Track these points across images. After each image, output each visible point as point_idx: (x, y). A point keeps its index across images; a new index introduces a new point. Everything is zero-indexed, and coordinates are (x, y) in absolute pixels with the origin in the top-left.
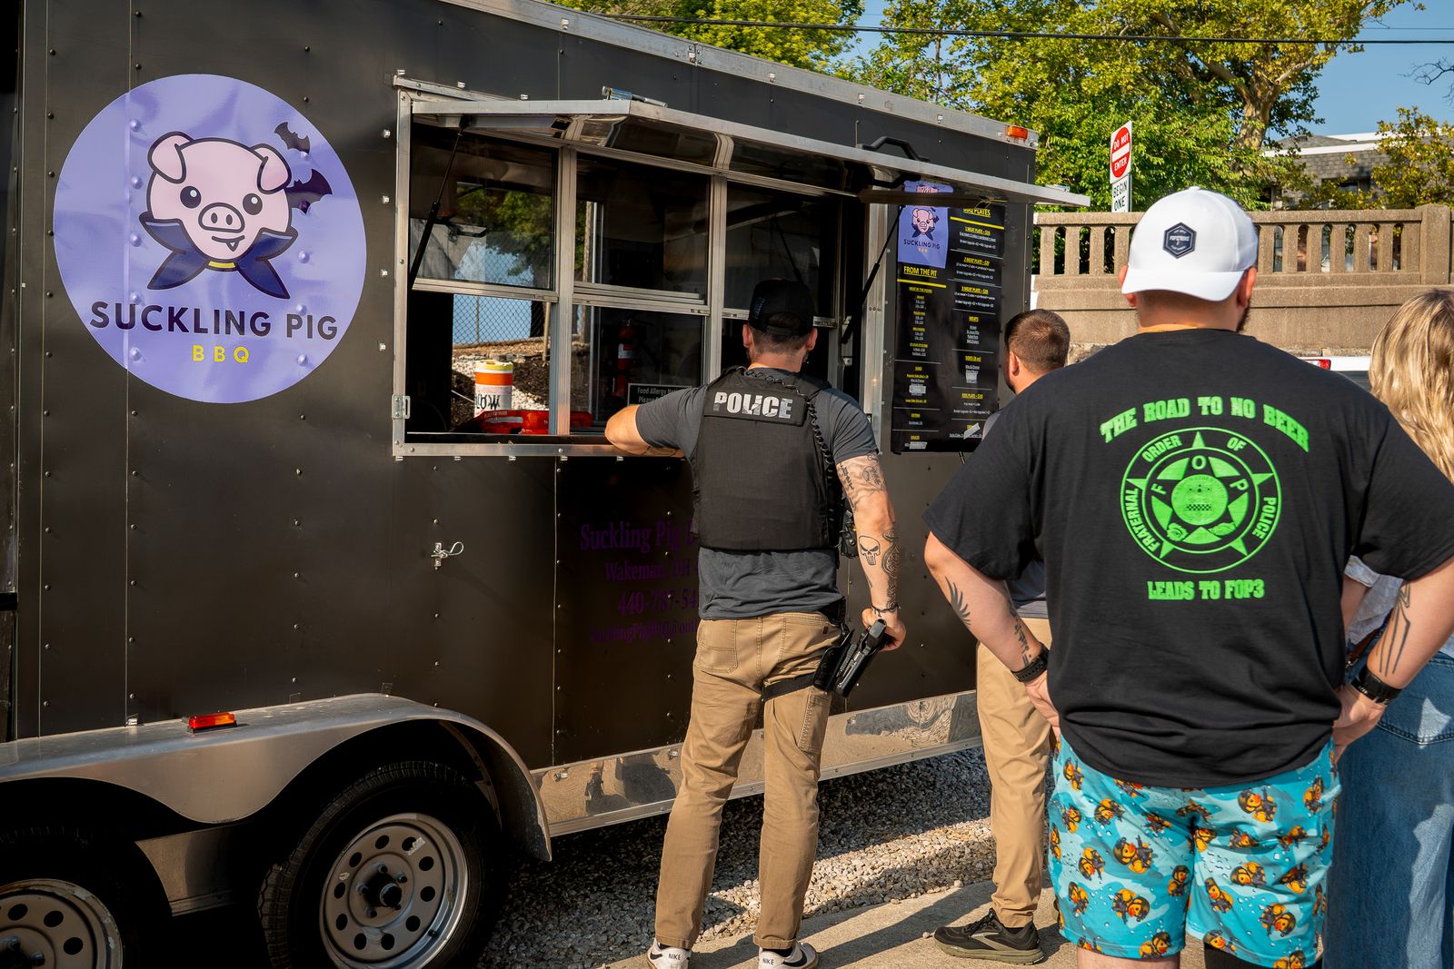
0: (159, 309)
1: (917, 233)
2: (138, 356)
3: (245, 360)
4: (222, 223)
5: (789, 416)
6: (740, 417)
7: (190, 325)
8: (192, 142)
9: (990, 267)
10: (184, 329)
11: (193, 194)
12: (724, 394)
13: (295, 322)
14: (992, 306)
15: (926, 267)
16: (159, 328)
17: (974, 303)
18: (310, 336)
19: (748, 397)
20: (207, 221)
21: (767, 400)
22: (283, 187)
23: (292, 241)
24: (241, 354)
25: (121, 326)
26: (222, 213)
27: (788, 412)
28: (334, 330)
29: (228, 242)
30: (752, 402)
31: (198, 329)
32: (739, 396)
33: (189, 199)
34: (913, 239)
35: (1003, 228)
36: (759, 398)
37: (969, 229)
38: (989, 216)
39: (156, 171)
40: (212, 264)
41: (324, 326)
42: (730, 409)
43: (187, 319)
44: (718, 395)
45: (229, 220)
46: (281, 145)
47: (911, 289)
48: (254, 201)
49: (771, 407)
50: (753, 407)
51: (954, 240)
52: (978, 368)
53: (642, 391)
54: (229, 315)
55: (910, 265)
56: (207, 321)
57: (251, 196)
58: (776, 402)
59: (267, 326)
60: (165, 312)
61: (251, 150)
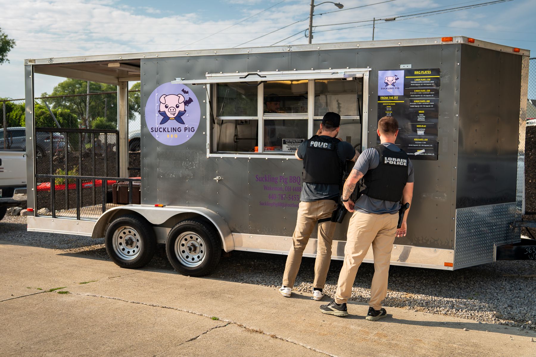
0: (162, 128)
1: (387, 84)
2: (158, 137)
3: (176, 137)
4: (172, 111)
5: (330, 148)
6: (317, 148)
7: (167, 131)
8: (167, 96)
9: (430, 92)
10: (166, 132)
11: (167, 106)
12: (313, 142)
13: (186, 129)
14: (432, 106)
15: (391, 96)
16: (162, 132)
17: (421, 106)
18: (189, 131)
19: (319, 143)
20: (169, 111)
21: (325, 144)
22: (183, 102)
23: (185, 113)
24: (176, 136)
25: (156, 132)
26: (172, 109)
27: (330, 147)
28: (194, 130)
29: (173, 114)
30: (321, 144)
31: (168, 132)
32: (317, 142)
33: (166, 107)
34: (386, 87)
35: (439, 76)
36: (322, 143)
37: (417, 80)
38: (430, 73)
39: (161, 102)
40: (170, 119)
41: (192, 130)
42: (315, 146)
43: (166, 130)
44: (312, 142)
45: (173, 110)
46: (182, 93)
47: (384, 104)
48: (178, 105)
49: (326, 146)
50: (321, 145)
51: (407, 84)
52: (425, 129)
53: (287, 141)
54: (173, 128)
55: (384, 96)
56: (170, 130)
57: (177, 105)
58: (327, 144)
59: (181, 130)
60: (163, 128)
61: (177, 95)
